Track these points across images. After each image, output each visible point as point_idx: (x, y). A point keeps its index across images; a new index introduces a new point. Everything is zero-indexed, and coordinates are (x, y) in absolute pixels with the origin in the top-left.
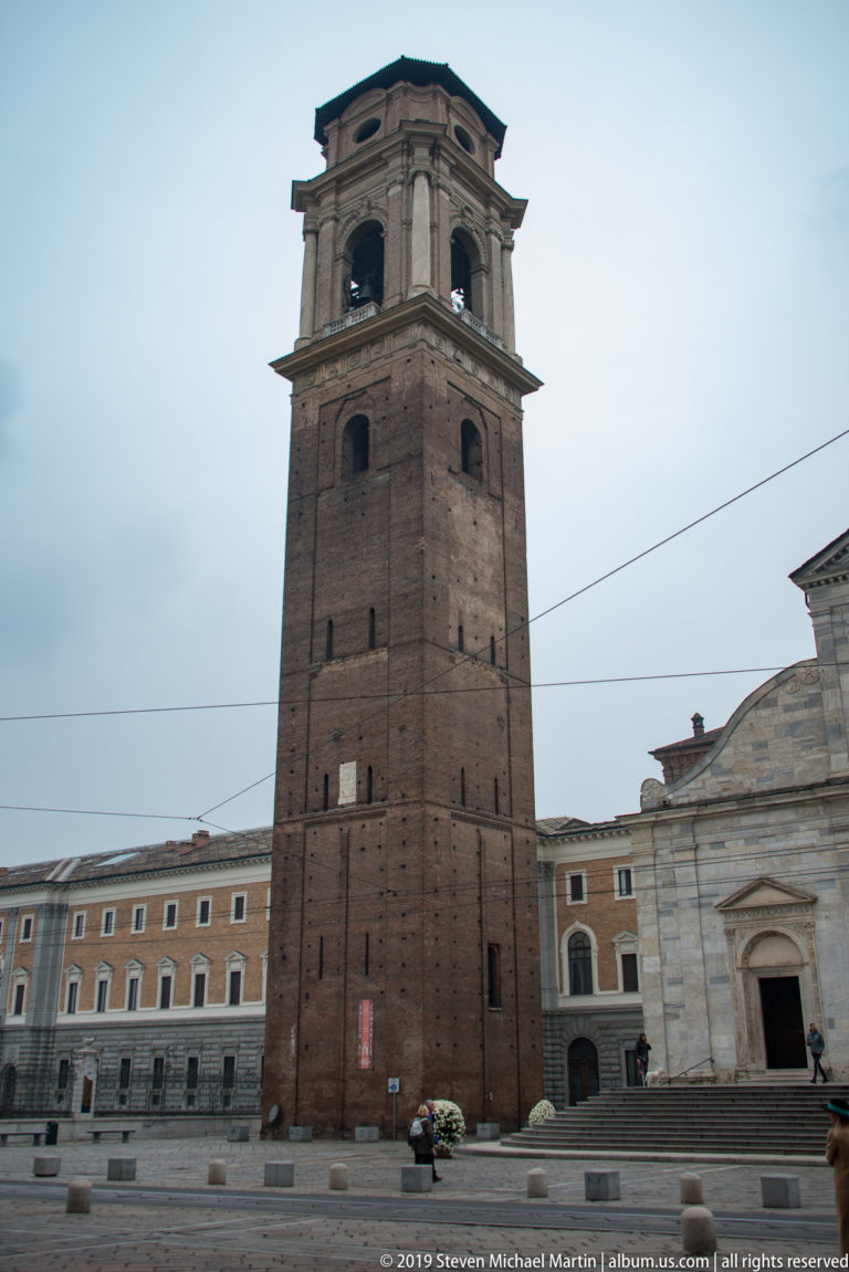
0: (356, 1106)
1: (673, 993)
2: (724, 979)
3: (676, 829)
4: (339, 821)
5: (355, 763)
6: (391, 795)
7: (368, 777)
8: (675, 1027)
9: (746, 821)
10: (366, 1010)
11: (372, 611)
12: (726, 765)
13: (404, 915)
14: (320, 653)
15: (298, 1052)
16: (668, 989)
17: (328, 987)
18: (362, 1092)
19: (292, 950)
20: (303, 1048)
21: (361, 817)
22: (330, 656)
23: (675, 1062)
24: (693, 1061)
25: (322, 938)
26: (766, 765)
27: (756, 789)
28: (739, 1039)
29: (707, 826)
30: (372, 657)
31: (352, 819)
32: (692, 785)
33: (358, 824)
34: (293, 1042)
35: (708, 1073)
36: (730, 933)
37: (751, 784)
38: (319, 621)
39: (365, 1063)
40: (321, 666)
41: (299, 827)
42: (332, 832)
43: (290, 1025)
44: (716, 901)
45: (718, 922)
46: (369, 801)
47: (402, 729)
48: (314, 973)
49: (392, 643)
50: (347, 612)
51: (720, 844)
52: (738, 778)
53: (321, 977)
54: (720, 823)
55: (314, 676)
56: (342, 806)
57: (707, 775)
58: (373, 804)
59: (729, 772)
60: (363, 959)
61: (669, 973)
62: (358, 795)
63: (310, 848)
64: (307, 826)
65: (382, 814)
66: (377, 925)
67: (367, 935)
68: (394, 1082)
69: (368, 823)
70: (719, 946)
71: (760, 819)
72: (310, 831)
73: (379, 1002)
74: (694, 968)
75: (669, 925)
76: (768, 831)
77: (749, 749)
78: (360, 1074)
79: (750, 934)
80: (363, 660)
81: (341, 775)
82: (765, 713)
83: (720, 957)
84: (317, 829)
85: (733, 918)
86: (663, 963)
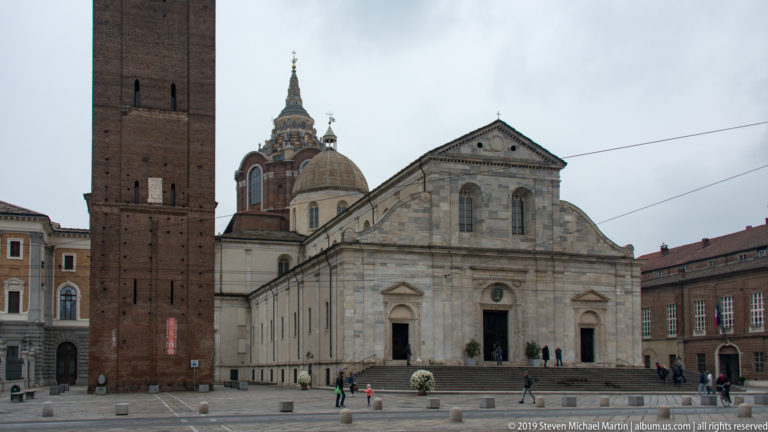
0: (164, 374)
1: (358, 326)
2: (382, 322)
3: (365, 254)
4: (149, 212)
5: (160, 179)
6: (192, 204)
7: (171, 189)
8: (358, 341)
9: (397, 256)
10: (172, 324)
11: (173, 86)
12: (385, 229)
13: (200, 273)
14: (129, 100)
15: (118, 344)
16: (356, 325)
17: (141, 308)
18: (168, 368)
19: (112, 285)
20: (122, 343)
21: (169, 213)
22: (136, 105)
23: (356, 356)
24: (366, 356)
25: (135, 281)
26: (404, 234)
27: (398, 243)
28: (386, 347)
29: (379, 255)
30: (174, 116)
31: (160, 213)
32: (369, 235)
33: (165, 217)
34: (114, 339)
35: (372, 360)
36: (386, 303)
37: (396, 240)
38: (128, 77)
39: (171, 352)
40: (130, 110)
41: (116, 210)
42: (144, 218)
43: (112, 329)
44: (381, 289)
45: (381, 298)
46: (174, 204)
47: (200, 167)
48: (130, 300)
49: (191, 112)
50: (151, 79)
51: (384, 264)
52: (390, 236)
53: (135, 302)
54: (385, 255)
55: (125, 114)
56: (151, 204)
57: (376, 232)
58: (176, 207)
59: (386, 233)
60: (170, 295)
61: (358, 317)
62: (164, 198)
63: (124, 225)
64: (122, 210)
65: (183, 214)
66: (180, 277)
67: (172, 283)
68: (195, 363)
69: (172, 217)
70: (381, 308)
71: (403, 256)
72: (124, 214)
73: (182, 319)
74: (369, 317)
75: (359, 296)
76: (406, 262)
77: (396, 224)
78: (168, 358)
79: (394, 305)
80: (167, 116)
81: (150, 184)
82: (405, 210)
83: (380, 313)
84: (130, 214)
85: (387, 297)
86: (355, 313)
